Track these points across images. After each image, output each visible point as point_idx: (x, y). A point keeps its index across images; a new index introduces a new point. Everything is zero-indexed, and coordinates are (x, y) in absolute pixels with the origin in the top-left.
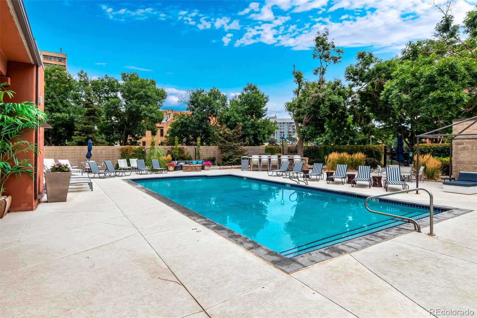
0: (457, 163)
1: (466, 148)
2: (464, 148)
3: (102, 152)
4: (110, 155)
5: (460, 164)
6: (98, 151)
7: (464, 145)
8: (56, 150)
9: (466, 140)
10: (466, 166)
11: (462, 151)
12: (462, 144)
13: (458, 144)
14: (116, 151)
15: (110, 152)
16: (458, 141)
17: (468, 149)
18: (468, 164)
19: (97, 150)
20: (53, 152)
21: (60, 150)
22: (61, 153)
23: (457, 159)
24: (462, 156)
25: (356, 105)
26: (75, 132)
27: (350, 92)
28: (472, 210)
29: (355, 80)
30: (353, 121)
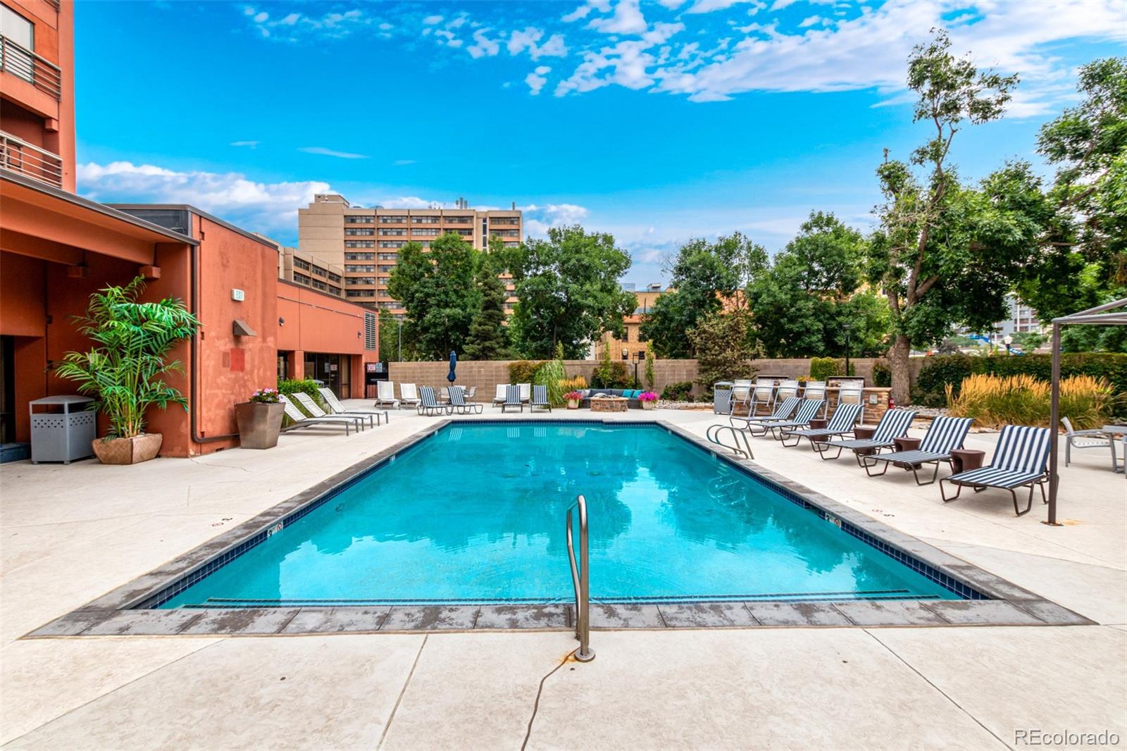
3: (480, 372)
4: (492, 376)
8: (415, 368)
14: (502, 369)
15: (492, 372)
19: (472, 367)
21: (420, 368)
25: (1099, 228)
26: (468, 339)
27: (1065, 193)
28: (1087, 622)
29: (1081, 156)
30: (1099, 279)
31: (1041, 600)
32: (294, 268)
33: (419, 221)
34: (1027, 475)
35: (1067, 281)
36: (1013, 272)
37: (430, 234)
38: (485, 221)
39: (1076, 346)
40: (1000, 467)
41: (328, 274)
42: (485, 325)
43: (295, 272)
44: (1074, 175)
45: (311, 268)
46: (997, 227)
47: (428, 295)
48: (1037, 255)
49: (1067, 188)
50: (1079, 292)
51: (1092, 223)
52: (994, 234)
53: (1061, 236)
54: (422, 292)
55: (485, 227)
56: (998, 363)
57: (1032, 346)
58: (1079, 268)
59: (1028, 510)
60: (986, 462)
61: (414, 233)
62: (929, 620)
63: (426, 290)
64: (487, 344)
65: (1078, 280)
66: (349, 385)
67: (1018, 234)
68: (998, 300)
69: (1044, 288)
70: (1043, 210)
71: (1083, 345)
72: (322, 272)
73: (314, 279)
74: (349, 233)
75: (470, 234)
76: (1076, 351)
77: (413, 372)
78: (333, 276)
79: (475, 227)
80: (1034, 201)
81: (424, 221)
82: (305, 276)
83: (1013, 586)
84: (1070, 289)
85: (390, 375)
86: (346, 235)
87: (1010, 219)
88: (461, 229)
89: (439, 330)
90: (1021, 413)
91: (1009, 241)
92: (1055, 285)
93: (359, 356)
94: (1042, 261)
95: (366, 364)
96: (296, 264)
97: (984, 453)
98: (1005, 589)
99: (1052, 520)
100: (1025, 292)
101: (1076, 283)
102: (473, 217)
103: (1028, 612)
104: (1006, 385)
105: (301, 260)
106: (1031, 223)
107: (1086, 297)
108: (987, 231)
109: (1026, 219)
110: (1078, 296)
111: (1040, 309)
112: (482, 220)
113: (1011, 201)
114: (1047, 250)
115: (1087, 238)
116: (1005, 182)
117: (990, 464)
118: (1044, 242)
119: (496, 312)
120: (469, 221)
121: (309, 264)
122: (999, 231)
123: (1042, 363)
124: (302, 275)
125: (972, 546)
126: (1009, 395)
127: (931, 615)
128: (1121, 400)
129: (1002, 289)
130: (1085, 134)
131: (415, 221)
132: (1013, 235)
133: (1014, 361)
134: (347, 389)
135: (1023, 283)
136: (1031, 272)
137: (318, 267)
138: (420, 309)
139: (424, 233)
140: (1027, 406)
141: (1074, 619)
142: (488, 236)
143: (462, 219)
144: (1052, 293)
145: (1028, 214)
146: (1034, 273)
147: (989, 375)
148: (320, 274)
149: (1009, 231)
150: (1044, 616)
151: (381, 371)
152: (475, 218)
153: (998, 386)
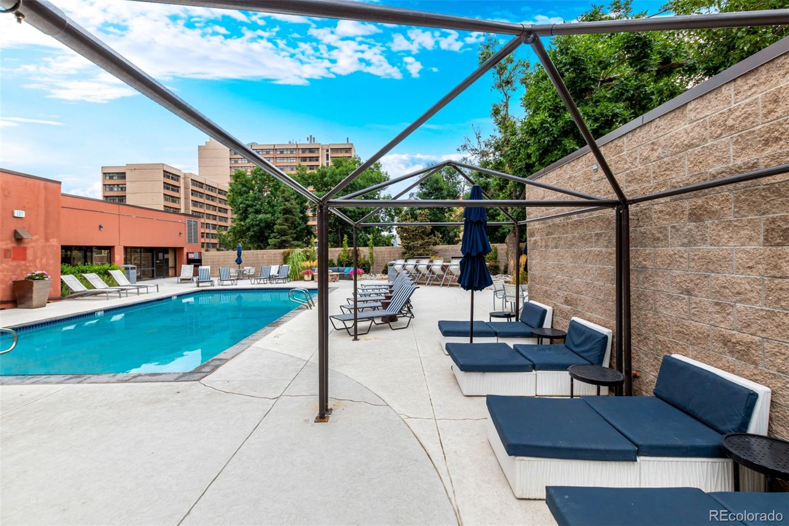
0: (531, 279)
1: (537, 245)
2: (535, 245)
3: (263, 257)
4: (271, 260)
6: (259, 256)
8: (219, 256)
9: (536, 225)
10: (537, 287)
14: (278, 255)
15: (271, 257)
16: (530, 227)
18: (539, 282)
19: (258, 254)
20: (217, 258)
21: (223, 256)
22: (224, 259)
26: (272, 235)
32: (191, 187)
33: (282, 152)
37: (289, 161)
38: (327, 151)
41: (217, 191)
42: (283, 225)
43: (192, 190)
45: (204, 186)
47: (248, 206)
54: (245, 204)
55: (327, 155)
61: (278, 161)
63: (247, 202)
64: (284, 238)
66: (175, 267)
72: (214, 189)
73: (206, 194)
74: (233, 162)
75: (317, 160)
77: (219, 258)
78: (221, 192)
79: (320, 156)
81: (285, 152)
82: (200, 193)
85: (203, 261)
86: (231, 163)
88: (310, 157)
89: (255, 229)
93: (182, 248)
95: (187, 254)
96: (193, 184)
99: (356, 338)
102: (319, 149)
105: (197, 182)
112: (325, 151)
119: (291, 216)
120: (316, 152)
121: (203, 184)
124: (198, 192)
131: (279, 152)
134: (174, 270)
137: (210, 186)
138: (244, 215)
139: (285, 161)
142: (330, 161)
143: (311, 150)
148: (212, 191)
151: (198, 258)
152: (320, 150)
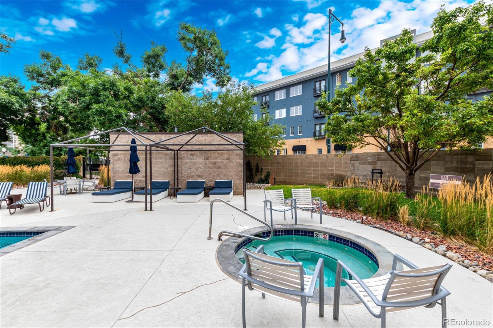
0: (114, 172)
1: (120, 159)
2: (119, 159)
5: (116, 174)
7: (118, 156)
9: (120, 152)
10: (121, 175)
11: (117, 162)
12: (117, 155)
13: (114, 155)
16: (114, 152)
17: (122, 160)
18: (122, 173)
23: (114, 169)
24: (118, 166)
25: (47, 111)
27: (35, 94)
28: (74, 227)
29: (40, 82)
30: (47, 129)
31: (61, 227)
34: (40, 199)
35: (35, 128)
36: (12, 121)
39: (35, 154)
40: (29, 198)
44: (37, 89)
46: (8, 101)
48: (23, 116)
49: (35, 93)
50: (39, 133)
51: (43, 108)
52: (6, 103)
53: (32, 110)
56: (7, 160)
57: (16, 153)
58: (39, 124)
59: (43, 209)
60: (23, 197)
62: (33, 242)
65: (39, 128)
67: (18, 107)
68: (4, 132)
69: (26, 129)
70: (26, 98)
71: (37, 153)
76: (35, 156)
80: (23, 94)
83: (52, 227)
84: (36, 131)
87: (14, 99)
90: (22, 180)
91: (14, 108)
92: (30, 129)
94: (25, 118)
97: (21, 194)
98: (50, 228)
99: (52, 210)
100: (17, 130)
101: (38, 129)
103: (59, 230)
104: (15, 169)
106: (22, 103)
107: (42, 135)
108: (3, 101)
109: (20, 101)
110: (39, 134)
111: (23, 138)
113: (13, 91)
114: (27, 114)
115: (42, 113)
116: (9, 82)
117: (25, 197)
118: (26, 111)
122: (9, 103)
123: (27, 160)
125: (32, 223)
126: (16, 174)
127: (33, 241)
128: (57, 172)
129: (6, 127)
130: (42, 75)
132: (15, 106)
133: (15, 159)
135: (17, 126)
136: (21, 122)
140: (24, 177)
141: (70, 228)
144: (29, 132)
145: (20, 98)
146: (22, 123)
147: (7, 165)
149: (13, 104)
150: (64, 229)
153: (11, 169)
